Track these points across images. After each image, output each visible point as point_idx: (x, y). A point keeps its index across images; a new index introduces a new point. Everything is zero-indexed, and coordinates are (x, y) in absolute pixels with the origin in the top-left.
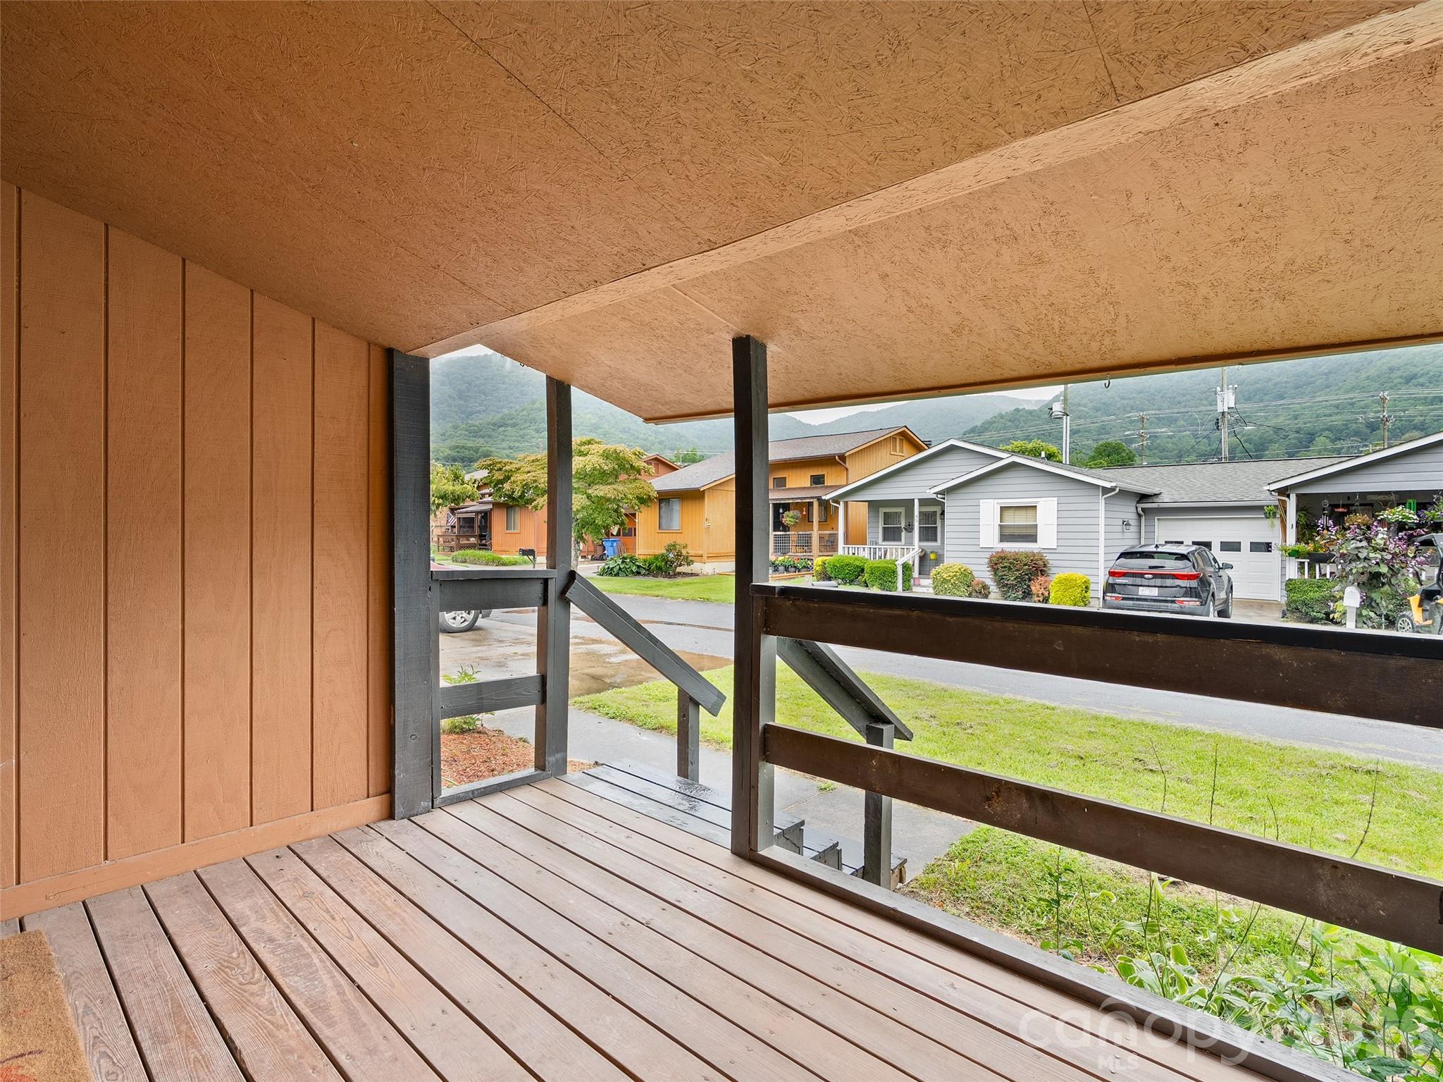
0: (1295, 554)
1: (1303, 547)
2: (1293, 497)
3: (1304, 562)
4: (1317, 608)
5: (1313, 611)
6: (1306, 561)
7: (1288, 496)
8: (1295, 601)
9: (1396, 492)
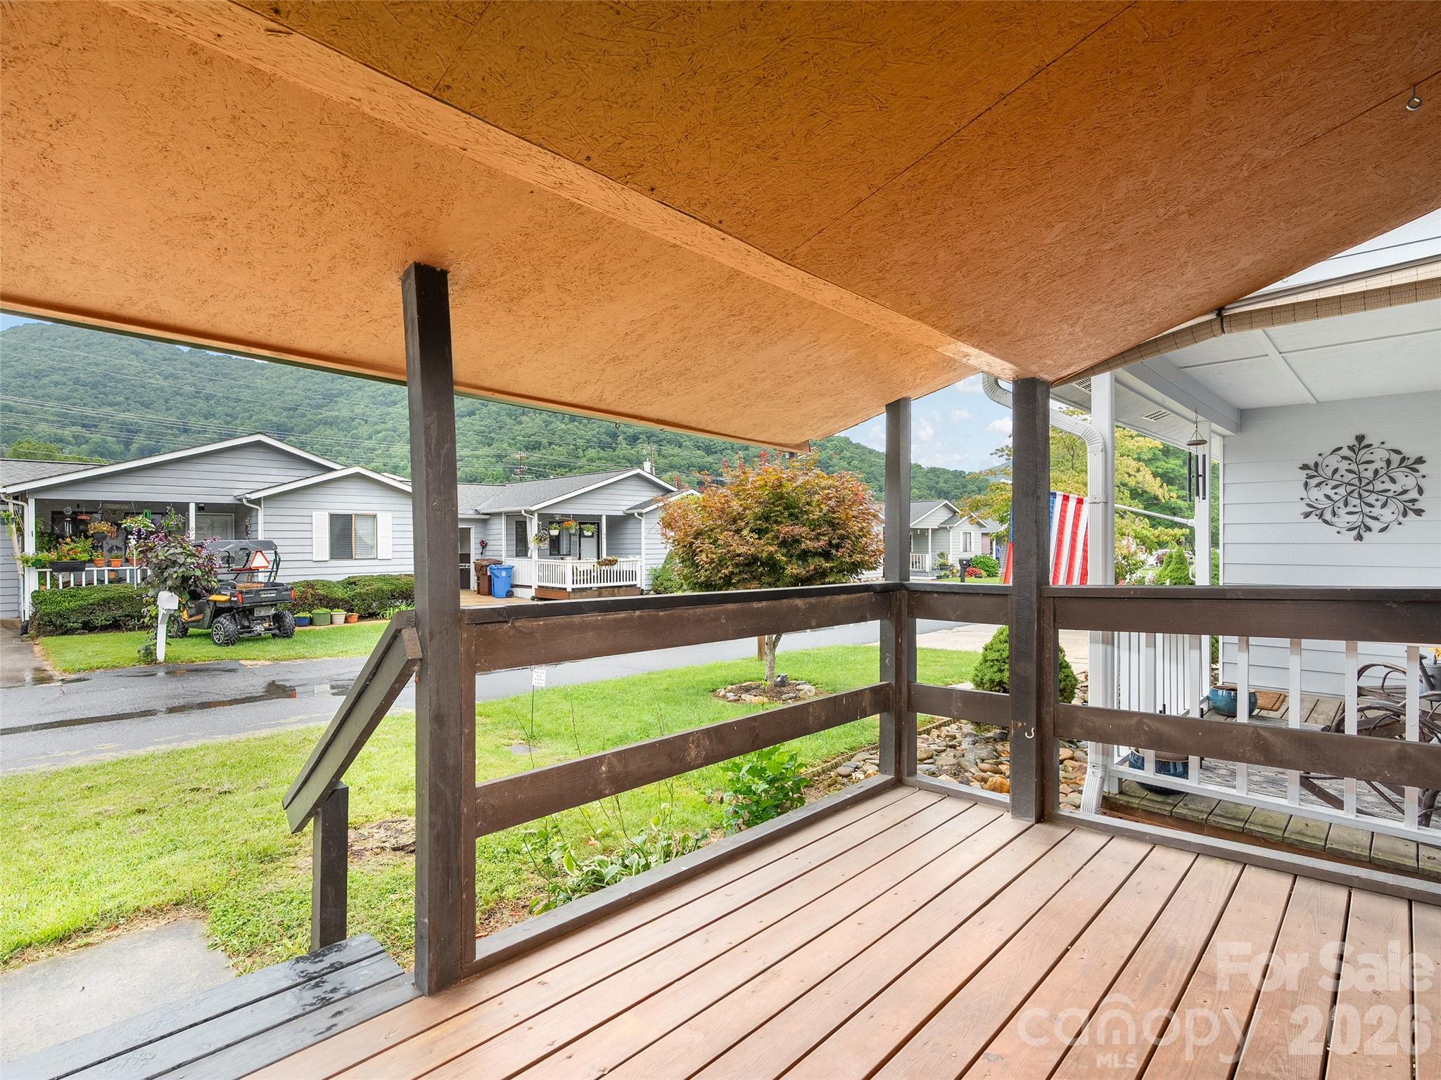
0: (38, 564)
1: (45, 556)
2: (32, 502)
3: (46, 572)
4: (73, 618)
5: (69, 622)
6: (48, 571)
7: (26, 502)
8: (48, 614)
9: (136, 503)
